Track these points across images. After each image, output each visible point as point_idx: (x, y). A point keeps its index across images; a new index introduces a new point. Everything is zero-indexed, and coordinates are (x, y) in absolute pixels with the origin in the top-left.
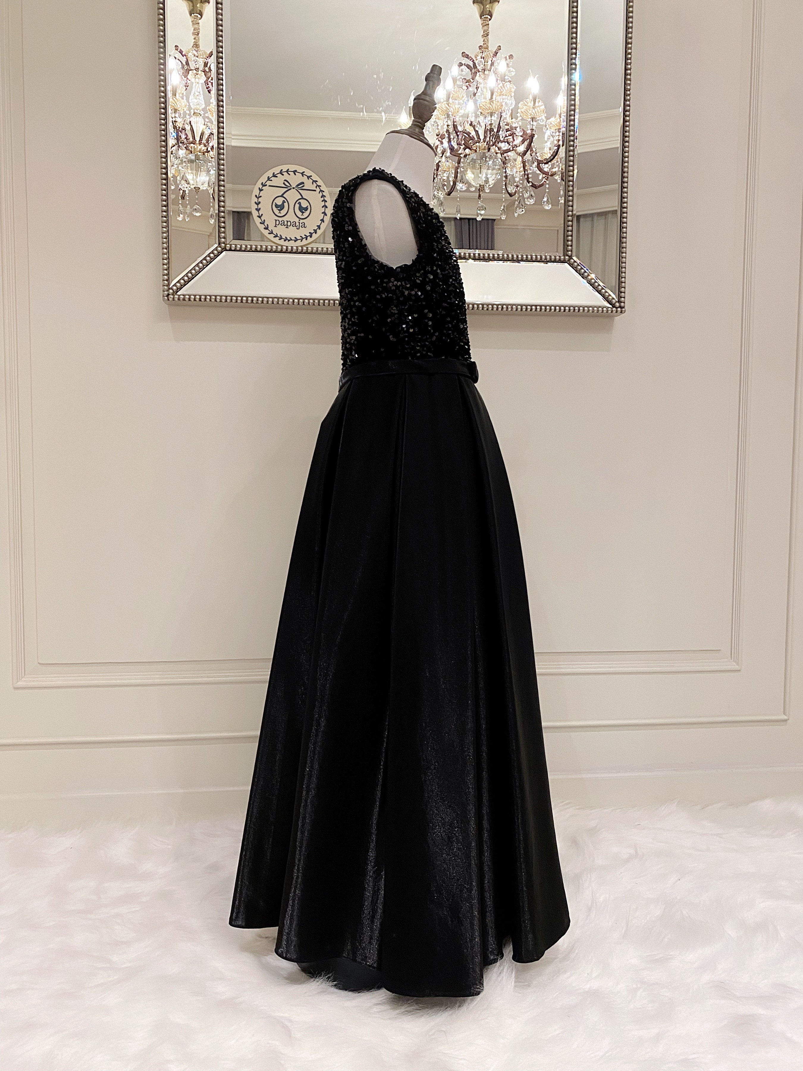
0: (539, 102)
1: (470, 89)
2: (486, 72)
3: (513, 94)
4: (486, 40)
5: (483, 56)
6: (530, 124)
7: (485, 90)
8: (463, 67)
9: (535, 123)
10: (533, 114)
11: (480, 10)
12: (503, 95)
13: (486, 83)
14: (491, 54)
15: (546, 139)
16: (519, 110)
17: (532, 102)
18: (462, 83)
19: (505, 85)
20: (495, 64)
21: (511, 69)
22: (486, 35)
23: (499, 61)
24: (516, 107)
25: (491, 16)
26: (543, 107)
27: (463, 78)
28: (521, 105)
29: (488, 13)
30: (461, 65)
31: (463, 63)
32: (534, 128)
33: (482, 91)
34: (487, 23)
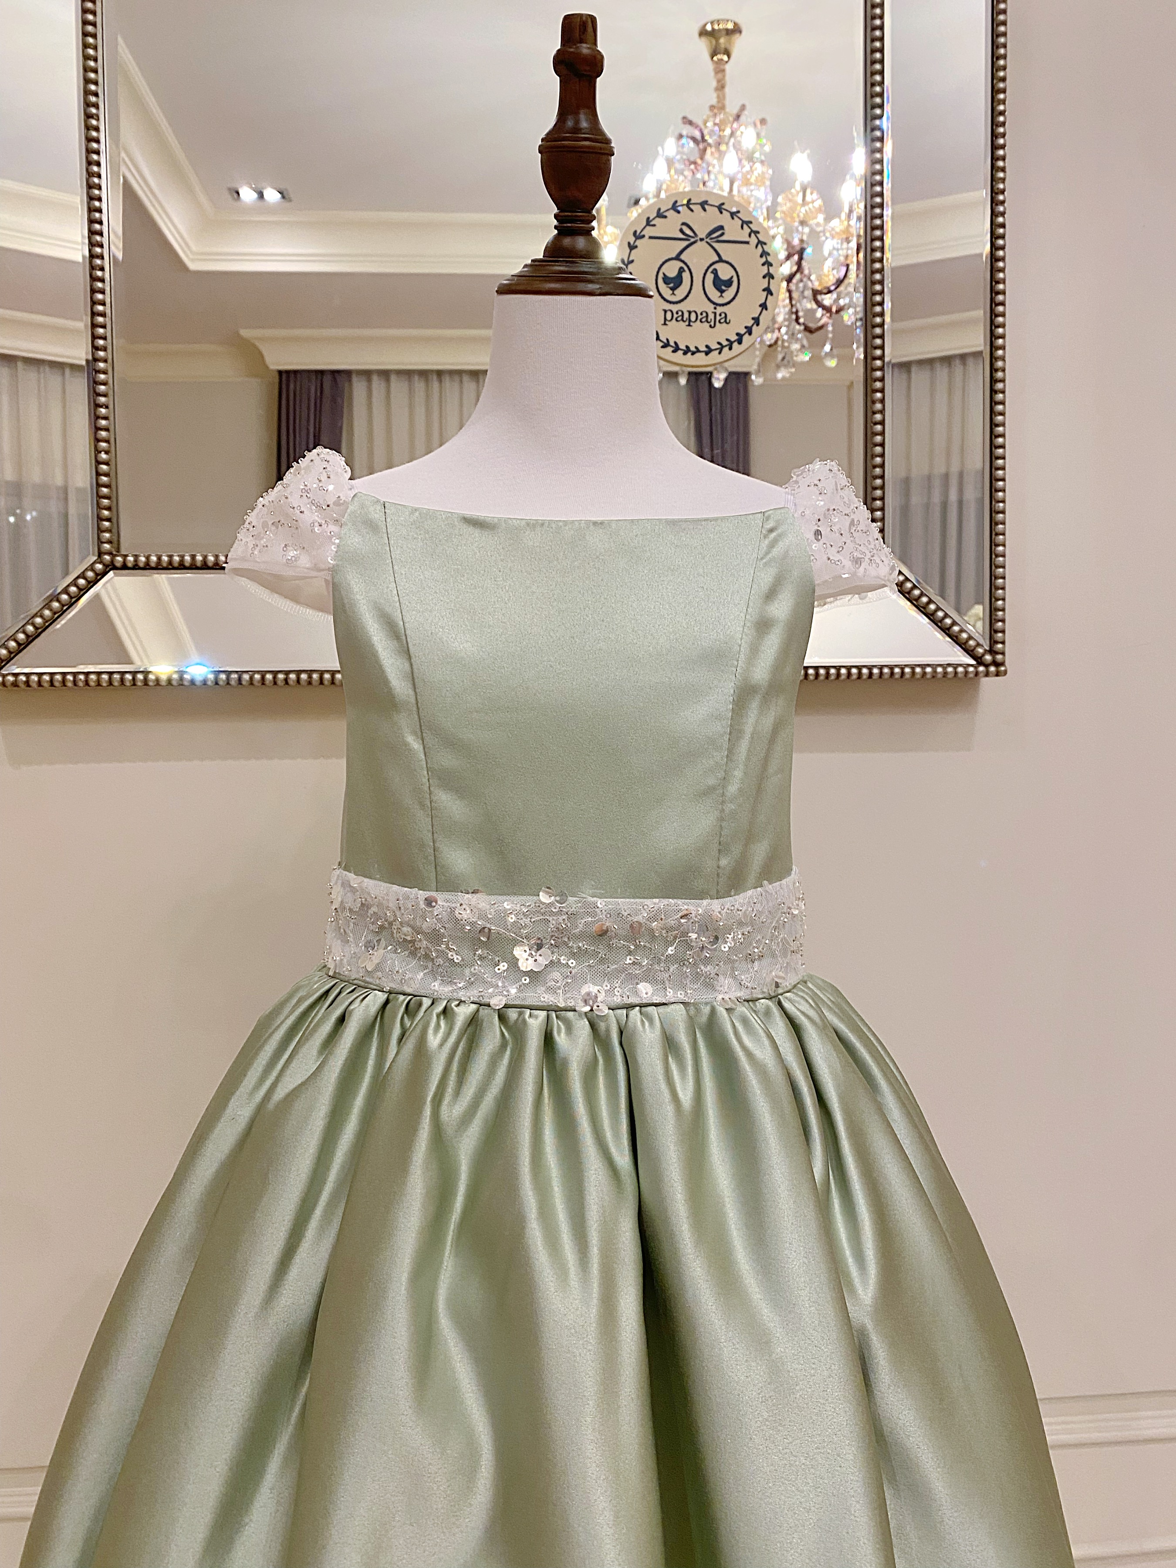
0: (812, 193)
1: (699, 176)
2: (723, 147)
3: (768, 183)
4: (721, 96)
5: (717, 121)
6: (797, 231)
7: (720, 177)
8: (684, 140)
9: (807, 230)
10: (802, 215)
11: (711, 45)
12: (751, 184)
13: (721, 166)
14: (731, 119)
15: (826, 253)
16: (779, 209)
17: (801, 194)
18: (682, 166)
19: (753, 168)
20: (738, 133)
21: (764, 141)
22: (721, 87)
23: (742, 128)
24: (775, 203)
25: (729, 57)
26: (819, 202)
27: (685, 157)
28: (783, 199)
29: (722, 50)
30: (681, 136)
31: (684, 133)
32: (805, 238)
33: (716, 178)
34: (722, 67)
